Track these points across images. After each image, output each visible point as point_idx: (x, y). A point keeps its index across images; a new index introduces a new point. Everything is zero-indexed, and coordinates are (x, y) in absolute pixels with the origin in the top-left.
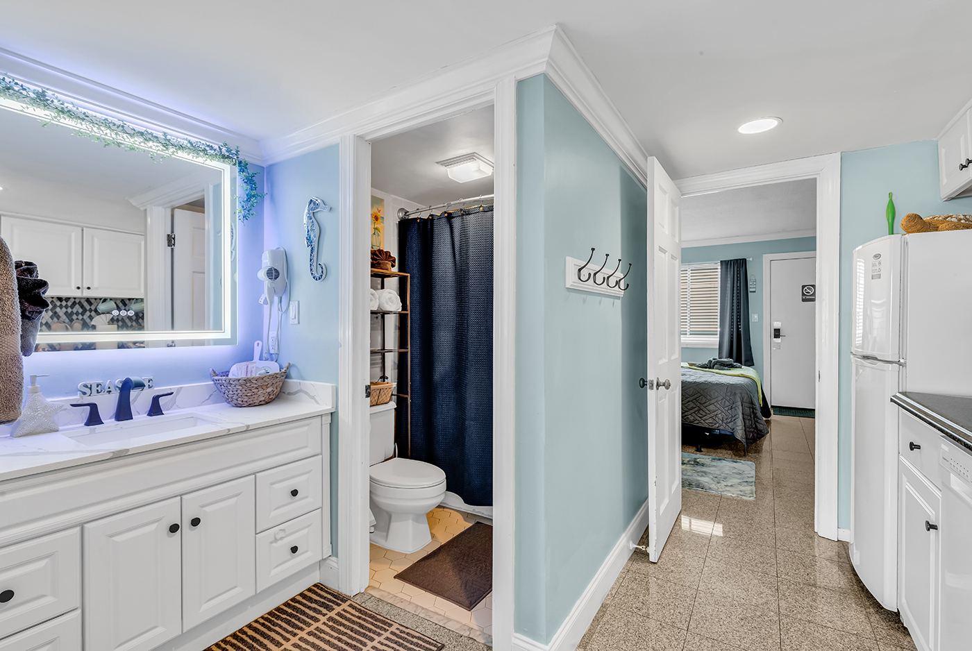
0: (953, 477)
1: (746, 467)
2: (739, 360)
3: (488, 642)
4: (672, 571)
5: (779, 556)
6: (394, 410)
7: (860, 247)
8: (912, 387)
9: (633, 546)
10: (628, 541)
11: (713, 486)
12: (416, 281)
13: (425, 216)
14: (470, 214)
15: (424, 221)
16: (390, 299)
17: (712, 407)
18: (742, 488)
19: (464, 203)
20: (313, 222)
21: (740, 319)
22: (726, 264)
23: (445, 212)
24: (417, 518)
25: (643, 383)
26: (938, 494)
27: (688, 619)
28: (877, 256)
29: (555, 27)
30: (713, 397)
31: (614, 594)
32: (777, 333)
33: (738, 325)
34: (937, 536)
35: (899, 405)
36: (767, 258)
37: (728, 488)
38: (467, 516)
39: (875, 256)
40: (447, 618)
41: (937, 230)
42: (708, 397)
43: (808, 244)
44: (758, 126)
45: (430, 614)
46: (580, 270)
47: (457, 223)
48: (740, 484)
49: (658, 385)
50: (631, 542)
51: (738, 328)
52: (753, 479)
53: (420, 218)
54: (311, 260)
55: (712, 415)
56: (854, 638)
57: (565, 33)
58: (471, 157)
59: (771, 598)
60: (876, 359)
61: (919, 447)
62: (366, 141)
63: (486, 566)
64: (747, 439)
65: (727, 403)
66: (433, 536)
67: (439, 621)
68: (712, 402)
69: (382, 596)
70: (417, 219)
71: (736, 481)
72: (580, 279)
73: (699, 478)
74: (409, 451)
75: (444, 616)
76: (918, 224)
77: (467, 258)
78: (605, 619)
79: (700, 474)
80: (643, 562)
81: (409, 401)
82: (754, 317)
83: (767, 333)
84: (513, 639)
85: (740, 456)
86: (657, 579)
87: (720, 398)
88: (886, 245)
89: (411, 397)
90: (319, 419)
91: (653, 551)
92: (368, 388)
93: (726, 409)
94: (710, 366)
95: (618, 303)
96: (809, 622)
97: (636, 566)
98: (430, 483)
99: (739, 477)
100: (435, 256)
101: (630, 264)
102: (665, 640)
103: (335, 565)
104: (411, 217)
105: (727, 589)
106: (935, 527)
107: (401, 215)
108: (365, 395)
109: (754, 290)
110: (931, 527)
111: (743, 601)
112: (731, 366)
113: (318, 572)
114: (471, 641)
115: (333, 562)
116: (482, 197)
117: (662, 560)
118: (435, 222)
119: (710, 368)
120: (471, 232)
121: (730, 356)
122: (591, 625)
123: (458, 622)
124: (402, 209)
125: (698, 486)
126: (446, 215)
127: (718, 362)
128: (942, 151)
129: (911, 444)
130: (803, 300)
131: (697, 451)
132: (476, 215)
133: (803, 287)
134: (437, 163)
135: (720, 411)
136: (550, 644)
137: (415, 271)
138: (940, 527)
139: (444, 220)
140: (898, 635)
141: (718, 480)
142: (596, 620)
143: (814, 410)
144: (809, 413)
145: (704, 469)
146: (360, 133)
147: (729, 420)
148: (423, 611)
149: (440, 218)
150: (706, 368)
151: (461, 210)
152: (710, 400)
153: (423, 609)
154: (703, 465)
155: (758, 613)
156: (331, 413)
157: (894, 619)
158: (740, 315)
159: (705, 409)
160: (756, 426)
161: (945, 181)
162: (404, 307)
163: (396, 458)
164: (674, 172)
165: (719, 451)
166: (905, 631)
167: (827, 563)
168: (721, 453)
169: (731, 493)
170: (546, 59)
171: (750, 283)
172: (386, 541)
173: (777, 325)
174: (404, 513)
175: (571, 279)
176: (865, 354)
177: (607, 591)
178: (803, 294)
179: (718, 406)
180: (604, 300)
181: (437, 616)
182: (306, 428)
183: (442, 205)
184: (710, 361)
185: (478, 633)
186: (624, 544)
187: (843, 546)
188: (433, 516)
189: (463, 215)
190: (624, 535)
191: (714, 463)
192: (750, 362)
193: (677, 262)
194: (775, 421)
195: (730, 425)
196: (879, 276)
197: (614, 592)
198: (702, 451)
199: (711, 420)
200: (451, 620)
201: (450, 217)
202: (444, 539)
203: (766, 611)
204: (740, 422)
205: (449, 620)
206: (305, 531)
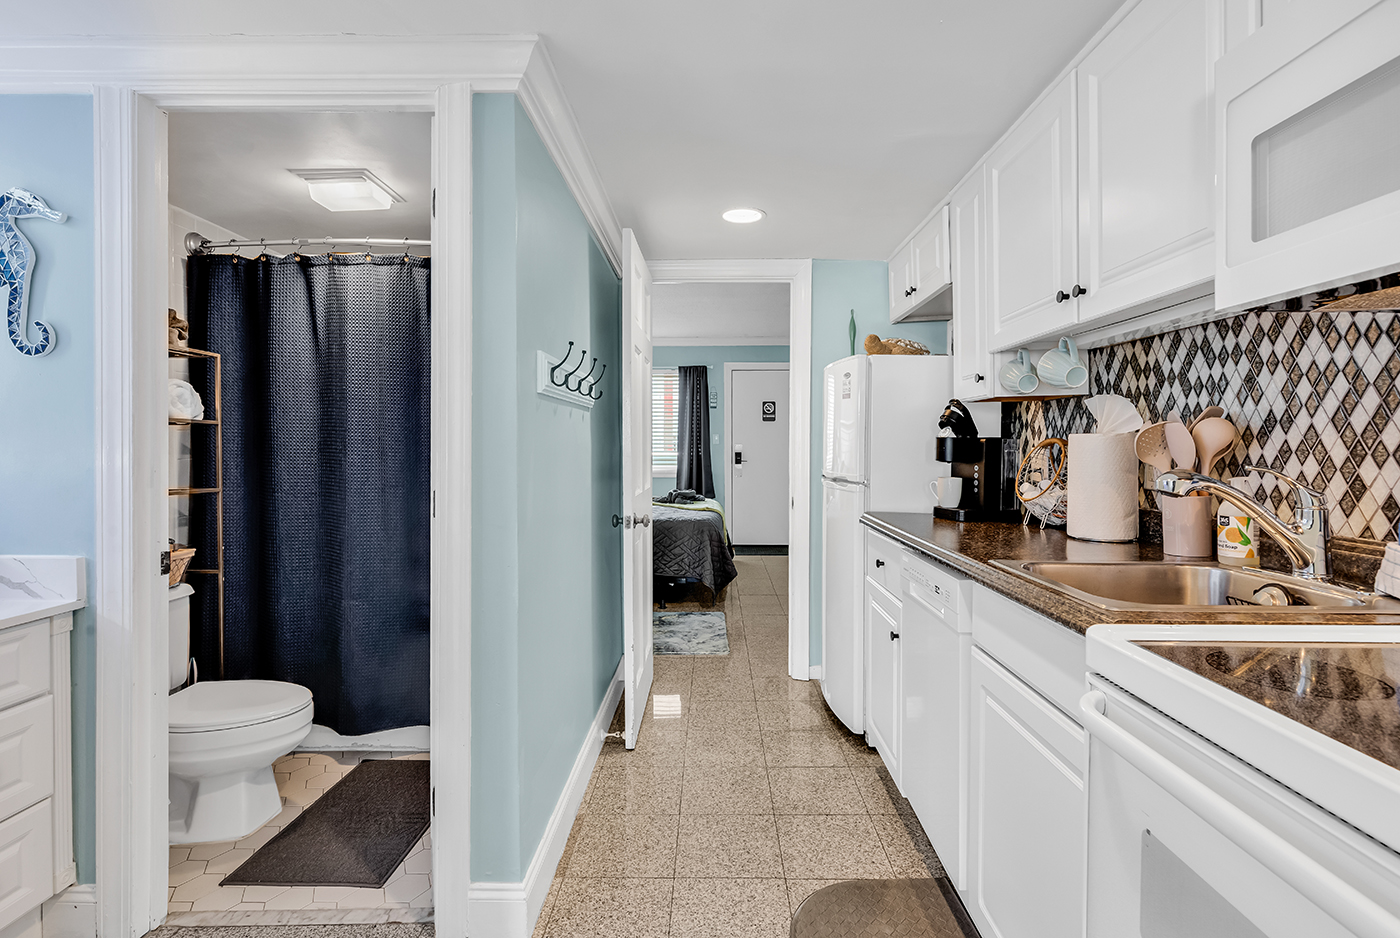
0: (912, 585)
1: (715, 618)
2: (699, 491)
3: (423, 918)
4: (653, 754)
5: (759, 708)
6: (188, 599)
7: (831, 365)
8: (877, 506)
9: (604, 735)
10: (599, 730)
11: (684, 646)
12: (230, 366)
13: (251, 254)
14: (347, 265)
15: (252, 265)
16: (180, 397)
17: (677, 551)
18: (714, 643)
19: (334, 246)
20: (15, 236)
21: (700, 440)
22: (685, 371)
23: (296, 255)
24: (255, 777)
25: (618, 521)
26: (900, 605)
27: (678, 802)
28: (848, 375)
29: (536, 38)
30: (679, 537)
31: (588, 802)
32: (738, 458)
33: (698, 448)
34: (899, 642)
35: (867, 525)
36: (728, 366)
37: (700, 646)
38: (341, 756)
39: (846, 375)
40: (343, 911)
41: (890, 353)
42: (674, 538)
43: (780, 353)
44: (742, 216)
45: (311, 914)
46: (553, 370)
47: (320, 276)
48: (712, 638)
49: (635, 523)
50: (602, 731)
51: (698, 452)
52: (725, 631)
53: (238, 257)
54: (10, 313)
55: (678, 560)
56: (831, 771)
57: (546, 48)
58: (358, 174)
59: (757, 754)
60: (847, 481)
61: (883, 564)
62: (159, 107)
63: (394, 818)
64: (715, 584)
65: (694, 544)
66: (284, 801)
67: (330, 919)
68: (678, 543)
69: (202, 921)
70: (233, 256)
71: (707, 636)
72: (553, 382)
73: (667, 640)
74: (222, 668)
75: (337, 909)
76: (878, 346)
77: (342, 335)
78: (582, 833)
79: (668, 634)
80: (617, 753)
81: (221, 579)
82: (714, 439)
83: (729, 457)
84: (469, 893)
85: (709, 607)
86: (638, 768)
87: (686, 539)
88: (854, 364)
89: (225, 573)
90: (47, 624)
91: (629, 736)
92: (166, 556)
93: (693, 551)
94: (670, 500)
95: (588, 415)
96: (794, 767)
97: (610, 760)
98: (287, 710)
99: (710, 630)
100: (276, 327)
101: (605, 366)
102: (657, 833)
103: (89, 898)
104: (217, 252)
105: (713, 757)
106: (897, 636)
107: (193, 245)
108: (160, 569)
109: (714, 405)
110: (895, 636)
111: (731, 765)
112: (694, 499)
113: (38, 925)
114: (393, 927)
115: (83, 894)
116: (371, 240)
117: (640, 744)
118: (276, 268)
119: (670, 502)
120: (351, 295)
121: (690, 486)
122: (567, 846)
123: (364, 909)
124: (194, 235)
125: (668, 649)
126: (298, 259)
127: (679, 494)
128: (892, 274)
129: (878, 561)
130: (764, 419)
131: (661, 608)
132: (360, 267)
133: (764, 403)
134: (290, 170)
135: (686, 555)
136: (525, 880)
137: (229, 349)
138: (900, 636)
139: (293, 269)
140: (865, 756)
141: (688, 639)
142: (572, 838)
143: (787, 546)
144: (782, 550)
145: (672, 628)
146: (148, 90)
147: (696, 565)
148: (295, 915)
149: (283, 262)
150: (666, 502)
151: (329, 256)
152: (675, 542)
153: (294, 912)
154: (670, 624)
155: (747, 773)
156: (75, 612)
157: (860, 740)
158: (700, 436)
159: (669, 554)
160: (724, 568)
161: (893, 304)
162: (209, 412)
163: (197, 685)
164: (648, 252)
165: (685, 604)
166: (873, 751)
167: (803, 705)
168: (689, 606)
169: (704, 651)
170: (521, 76)
171: (710, 396)
172: (188, 831)
173: (738, 448)
174: (228, 774)
175: (543, 382)
176: (835, 476)
177: (579, 798)
178: (764, 413)
179: (685, 548)
180: (575, 410)
181: (324, 913)
182: (13, 647)
183: (290, 241)
184: (671, 494)
185: (403, 911)
186: (596, 733)
187: (814, 683)
188: (285, 768)
189: (334, 264)
190: (594, 723)
191: (681, 620)
192: (711, 494)
193: (649, 365)
194: (738, 562)
195: (697, 570)
196: (849, 396)
197: (588, 799)
198: (665, 608)
199: (676, 567)
200: (351, 910)
201: (305, 265)
202: (306, 800)
203: (754, 768)
204: (708, 565)
205: (347, 911)
206: (15, 848)
